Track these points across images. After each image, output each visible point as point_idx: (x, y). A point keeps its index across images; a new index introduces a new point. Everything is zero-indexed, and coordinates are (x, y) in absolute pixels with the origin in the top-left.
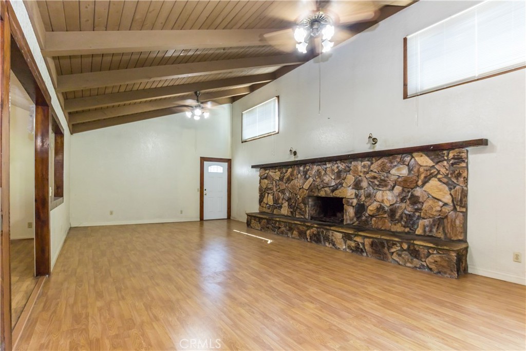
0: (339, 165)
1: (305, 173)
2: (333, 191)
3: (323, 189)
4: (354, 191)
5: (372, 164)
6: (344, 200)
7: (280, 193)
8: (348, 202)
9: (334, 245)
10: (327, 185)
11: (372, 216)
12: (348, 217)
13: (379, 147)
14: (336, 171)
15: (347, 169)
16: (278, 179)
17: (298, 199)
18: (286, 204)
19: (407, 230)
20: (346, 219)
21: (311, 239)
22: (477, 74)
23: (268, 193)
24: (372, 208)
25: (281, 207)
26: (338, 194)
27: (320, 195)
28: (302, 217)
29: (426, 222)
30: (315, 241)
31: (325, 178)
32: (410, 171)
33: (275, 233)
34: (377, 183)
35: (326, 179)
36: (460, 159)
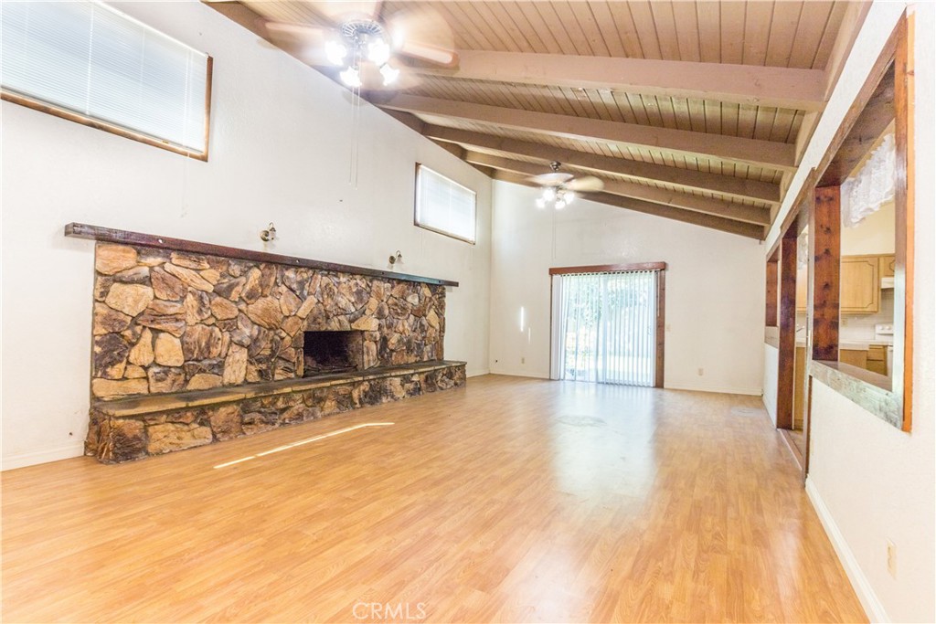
0: (358, 281)
1: (301, 284)
2: (351, 321)
3: (335, 318)
4: (377, 322)
5: (392, 288)
6: (366, 333)
7: (217, 330)
8: (372, 335)
9: (393, 397)
10: (344, 312)
11: (392, 351)
12: (371, 358)
13: (396, 269)
14: (354, 290)
15: (368, 289)
16: (210, 288)
17: (282, 339)
18: (242, 355)
19: (418, 358)
20: (369, 361)
21: (361, 402)
22: (450, 232)
23: (156, 332)
24: (394, 339)
25: (221, 366)
26: (361, 325)
27: (329, 329)
28: (292, 375)
29: (428, 348)
30: (369, 403)
31: (340, 299)
32: (420, 300)
33: (277, 425)
34: (399, 311)
35: (343, 302)
36: (443, 295)
